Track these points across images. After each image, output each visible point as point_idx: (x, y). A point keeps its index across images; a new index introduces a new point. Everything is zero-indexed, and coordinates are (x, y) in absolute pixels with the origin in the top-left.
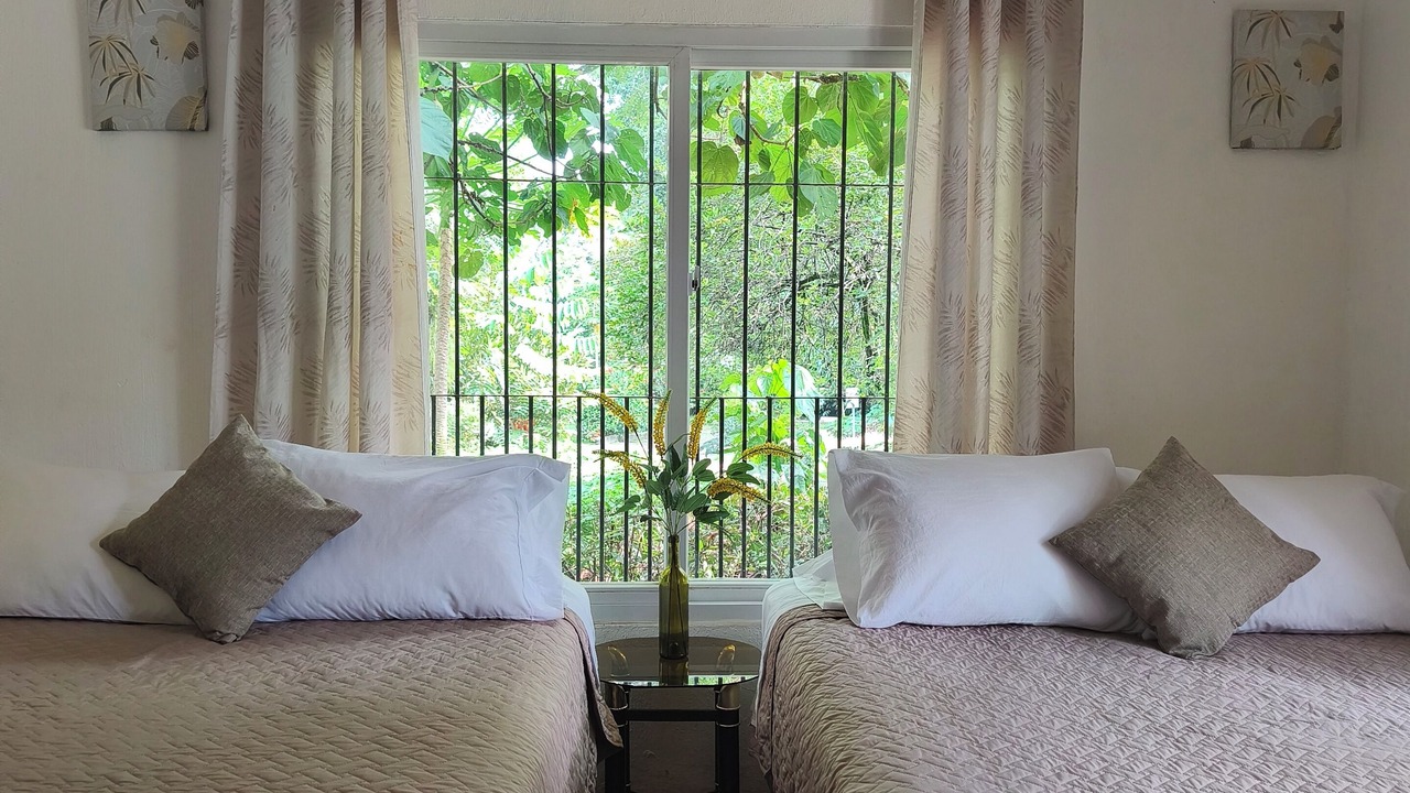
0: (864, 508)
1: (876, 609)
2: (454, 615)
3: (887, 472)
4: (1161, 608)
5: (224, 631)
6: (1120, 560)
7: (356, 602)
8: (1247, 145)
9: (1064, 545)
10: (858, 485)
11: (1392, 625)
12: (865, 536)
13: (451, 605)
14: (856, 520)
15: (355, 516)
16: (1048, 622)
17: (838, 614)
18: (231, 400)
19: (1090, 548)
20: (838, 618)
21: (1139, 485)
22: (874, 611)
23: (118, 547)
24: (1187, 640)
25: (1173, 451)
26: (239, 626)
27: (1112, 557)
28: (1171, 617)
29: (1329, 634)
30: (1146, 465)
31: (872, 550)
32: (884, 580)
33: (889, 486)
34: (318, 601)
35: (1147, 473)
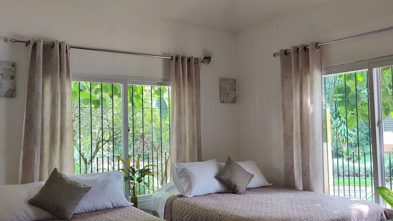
0: (182, 174)
1: (190, 193)
2: (112, 207)
3: (185, 167)
4: (236, 186)
5: (68, 217)
6: (228, 179)
7: (91, 207)
8: (223, 102)
9: (218, 177)
10: (180, 170)
11: (264, 185)
12: (183, 180)
13: (112, 205)
14: (180, 178)
15: (91, 188)
16: (215, 192)
17: (181, 196)
18: (23, 165)
19: (223, 177)
20: (181, 197)
21: (226, 165)
22: (190, 194)
23: (33, 203)
24: (240, 192)
25: (229, 159)
26: (71, 217)
27: (226, 179)
28: (237, 188)
29: (255, 188)
30: (226, 162)
31: (185, 183)
32: (190, 188)
33: (186, 170)
34: (83, 208)
35: (227, 163)
